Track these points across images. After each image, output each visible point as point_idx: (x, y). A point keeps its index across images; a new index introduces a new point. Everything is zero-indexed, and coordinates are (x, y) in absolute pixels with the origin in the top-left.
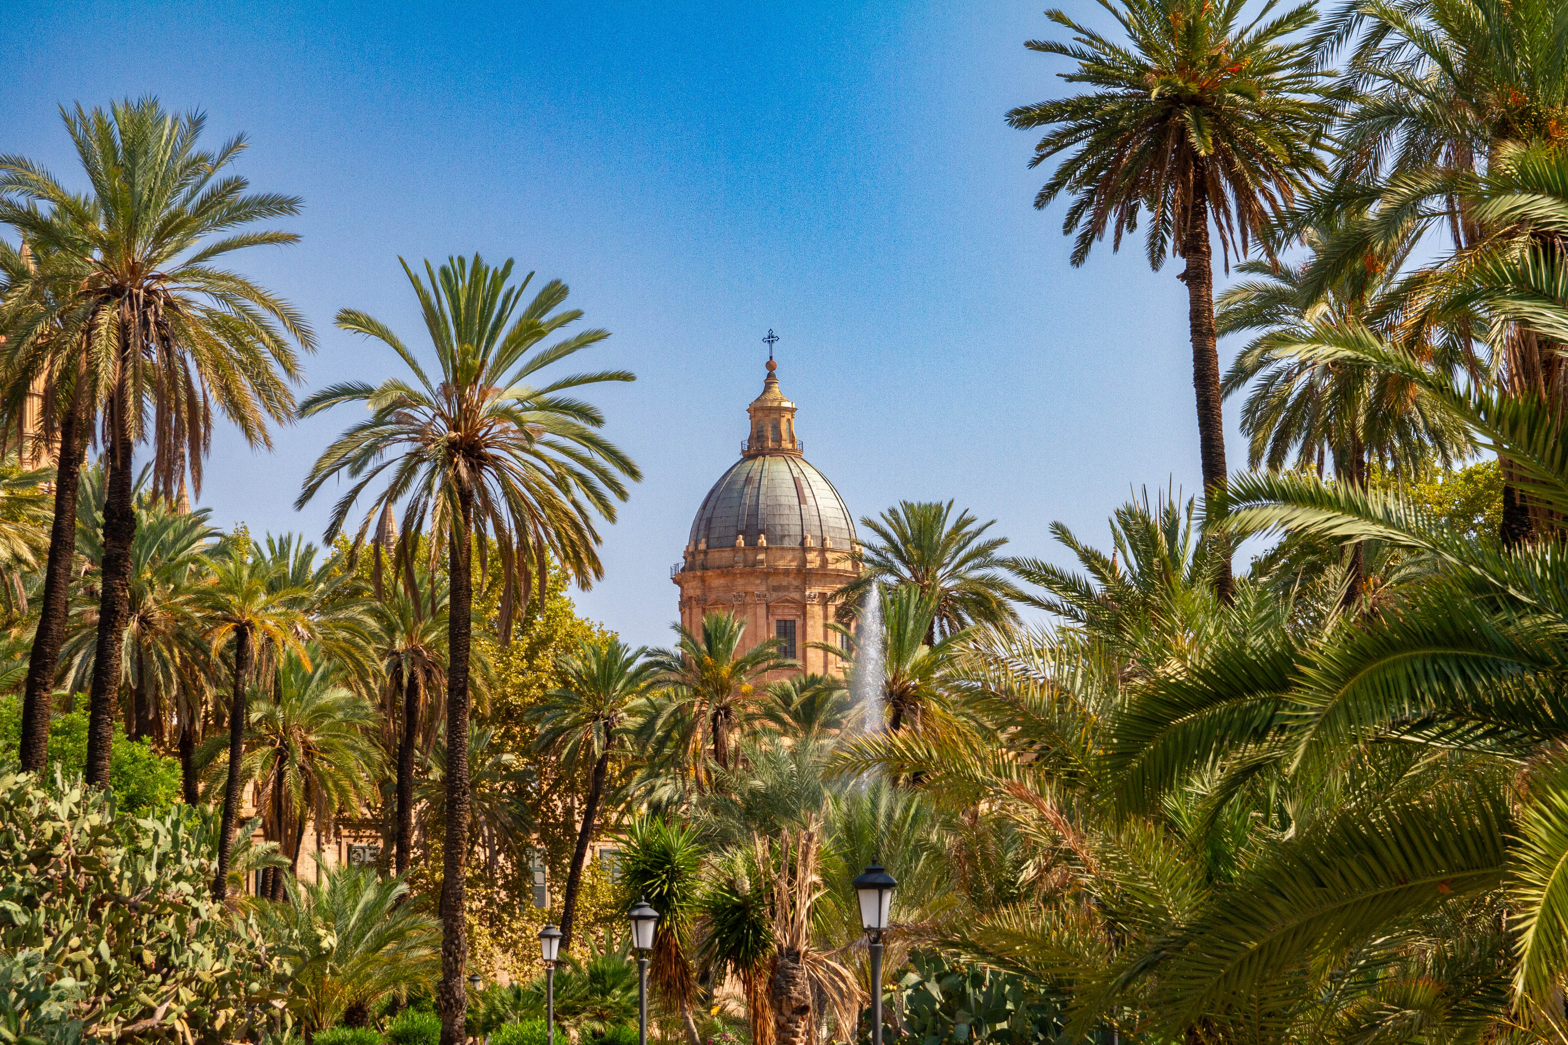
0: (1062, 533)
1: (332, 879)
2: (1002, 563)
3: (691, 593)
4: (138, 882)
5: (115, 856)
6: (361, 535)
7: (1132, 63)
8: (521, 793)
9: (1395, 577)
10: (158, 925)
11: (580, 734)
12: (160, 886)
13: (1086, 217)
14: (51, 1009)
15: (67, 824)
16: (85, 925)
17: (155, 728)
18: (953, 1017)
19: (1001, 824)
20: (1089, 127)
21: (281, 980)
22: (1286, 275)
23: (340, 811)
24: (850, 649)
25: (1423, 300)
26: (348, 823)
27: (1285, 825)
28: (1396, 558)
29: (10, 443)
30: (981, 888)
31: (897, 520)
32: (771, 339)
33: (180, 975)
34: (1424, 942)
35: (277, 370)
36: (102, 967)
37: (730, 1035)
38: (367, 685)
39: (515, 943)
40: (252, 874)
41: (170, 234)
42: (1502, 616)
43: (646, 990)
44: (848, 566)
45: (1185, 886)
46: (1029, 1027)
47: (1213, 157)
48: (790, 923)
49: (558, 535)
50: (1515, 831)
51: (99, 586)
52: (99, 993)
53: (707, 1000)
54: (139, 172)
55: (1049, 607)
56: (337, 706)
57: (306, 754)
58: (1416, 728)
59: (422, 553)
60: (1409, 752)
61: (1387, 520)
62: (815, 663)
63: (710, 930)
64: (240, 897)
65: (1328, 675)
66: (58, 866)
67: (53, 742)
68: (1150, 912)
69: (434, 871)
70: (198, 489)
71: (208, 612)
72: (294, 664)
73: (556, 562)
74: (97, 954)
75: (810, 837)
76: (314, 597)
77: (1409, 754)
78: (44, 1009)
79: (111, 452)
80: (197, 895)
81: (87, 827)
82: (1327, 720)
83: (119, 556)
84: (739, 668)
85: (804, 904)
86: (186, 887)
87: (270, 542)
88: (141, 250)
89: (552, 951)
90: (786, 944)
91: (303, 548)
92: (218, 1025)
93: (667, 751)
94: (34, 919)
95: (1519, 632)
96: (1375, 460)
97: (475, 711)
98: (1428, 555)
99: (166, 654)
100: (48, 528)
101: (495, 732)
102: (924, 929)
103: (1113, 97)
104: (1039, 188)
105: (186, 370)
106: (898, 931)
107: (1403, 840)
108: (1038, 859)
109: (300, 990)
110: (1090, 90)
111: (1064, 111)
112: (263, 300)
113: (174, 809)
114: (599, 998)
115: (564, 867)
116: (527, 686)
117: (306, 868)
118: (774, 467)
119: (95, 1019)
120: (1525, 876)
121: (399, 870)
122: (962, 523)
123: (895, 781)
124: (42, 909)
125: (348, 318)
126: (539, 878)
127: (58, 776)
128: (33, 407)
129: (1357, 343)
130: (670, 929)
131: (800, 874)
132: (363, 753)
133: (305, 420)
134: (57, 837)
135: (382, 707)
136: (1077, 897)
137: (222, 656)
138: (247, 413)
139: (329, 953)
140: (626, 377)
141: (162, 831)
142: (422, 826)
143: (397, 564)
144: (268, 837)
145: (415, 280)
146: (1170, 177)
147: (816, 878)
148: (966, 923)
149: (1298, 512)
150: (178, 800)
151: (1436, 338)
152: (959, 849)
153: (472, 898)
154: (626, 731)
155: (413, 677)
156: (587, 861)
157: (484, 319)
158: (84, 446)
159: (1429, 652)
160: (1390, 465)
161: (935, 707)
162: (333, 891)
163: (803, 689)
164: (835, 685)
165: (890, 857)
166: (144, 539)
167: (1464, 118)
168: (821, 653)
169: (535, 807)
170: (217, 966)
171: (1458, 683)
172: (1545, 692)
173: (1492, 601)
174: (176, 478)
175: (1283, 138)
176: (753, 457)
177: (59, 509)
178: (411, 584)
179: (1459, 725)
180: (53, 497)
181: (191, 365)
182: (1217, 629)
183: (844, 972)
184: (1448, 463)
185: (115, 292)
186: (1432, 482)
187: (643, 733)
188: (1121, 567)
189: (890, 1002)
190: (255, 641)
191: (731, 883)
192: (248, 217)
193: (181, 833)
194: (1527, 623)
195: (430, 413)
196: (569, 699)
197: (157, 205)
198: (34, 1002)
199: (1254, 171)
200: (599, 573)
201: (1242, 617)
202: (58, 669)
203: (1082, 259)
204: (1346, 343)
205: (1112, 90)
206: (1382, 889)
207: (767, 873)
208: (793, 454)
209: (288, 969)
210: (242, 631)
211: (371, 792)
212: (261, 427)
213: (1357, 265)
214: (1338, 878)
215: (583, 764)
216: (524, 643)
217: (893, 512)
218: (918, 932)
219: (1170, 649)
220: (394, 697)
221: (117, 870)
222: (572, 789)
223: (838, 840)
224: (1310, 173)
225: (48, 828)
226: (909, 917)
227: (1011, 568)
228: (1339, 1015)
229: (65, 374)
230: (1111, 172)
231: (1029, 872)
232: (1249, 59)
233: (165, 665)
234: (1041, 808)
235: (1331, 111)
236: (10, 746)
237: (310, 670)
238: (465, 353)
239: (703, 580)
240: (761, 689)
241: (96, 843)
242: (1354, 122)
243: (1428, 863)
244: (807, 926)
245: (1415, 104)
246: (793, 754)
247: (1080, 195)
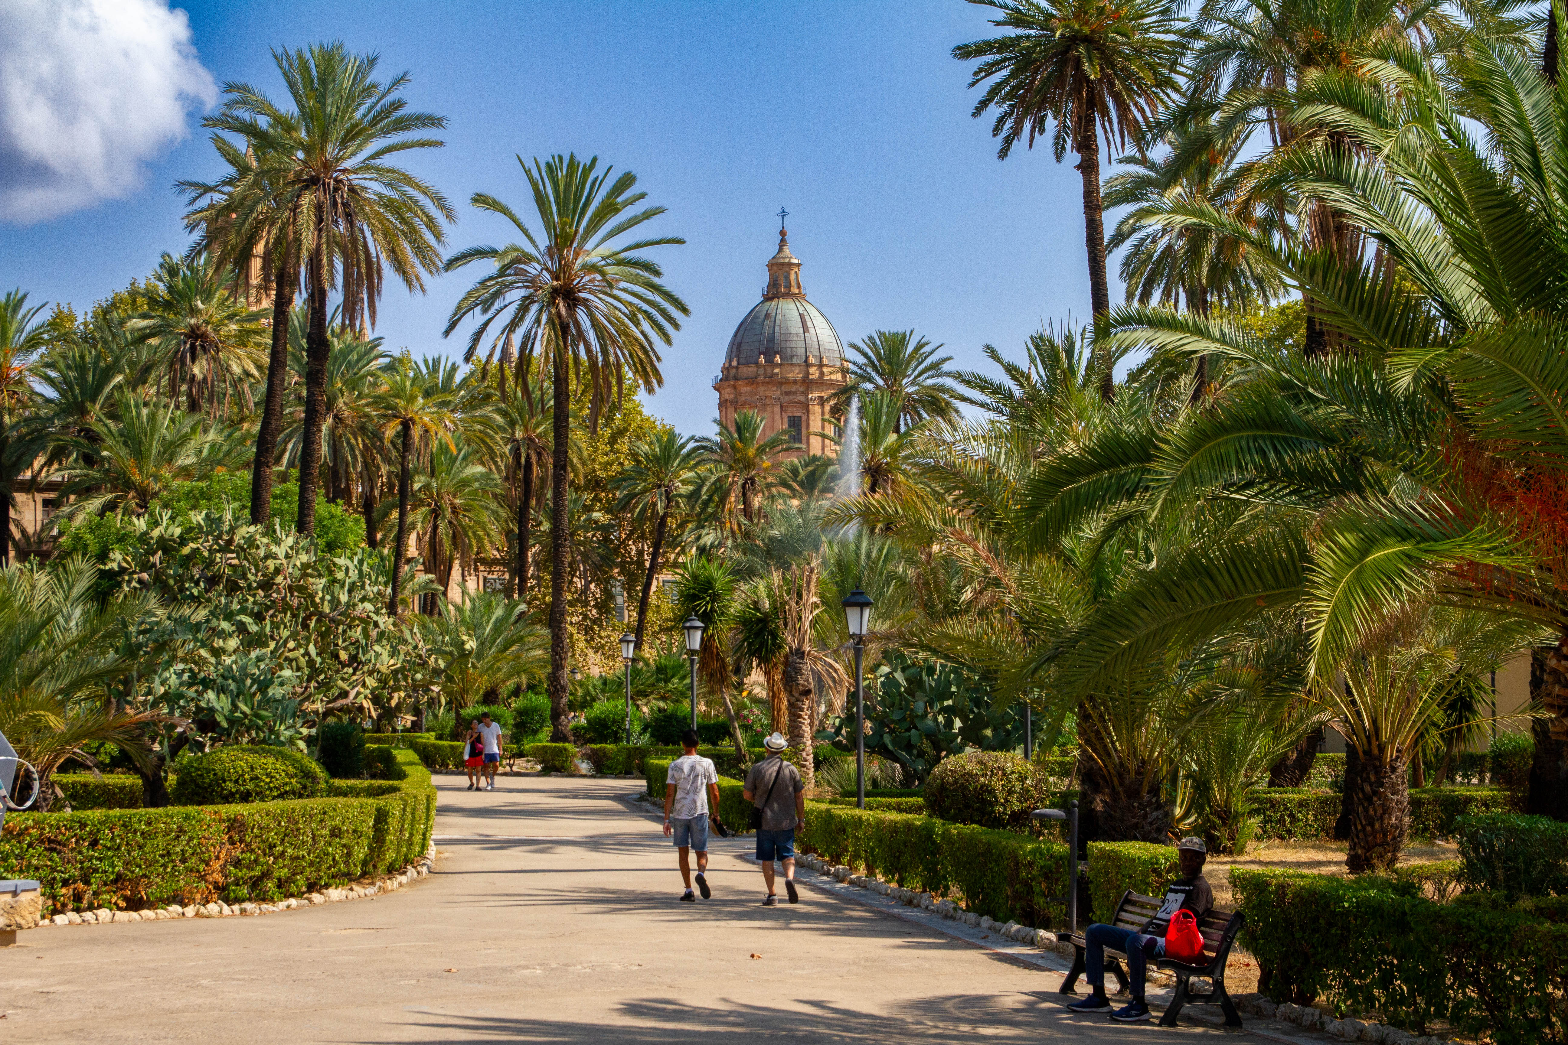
0: (992, 353)
1: (472, 600)
2: (949, 374)
3: (727, 397)
4: (335, 603)
5: (318, 584)
6: (490, 356)
7: (1042, 12)
8: (606, 540)
9: (1229, 383)
10: (349, 633)
11: (648, 498)
12: (351, 605)
13: (1009, 124)
14: (277, 692)
15: (284, 561)
16: (298, 633)
17: (345, 494)
18: (913, 696)
19: (948, 561)
20: (1011, 59)
21: (437, 672)
22: (1152, 166)
23: (478, 553)
24: (840, 436)
25: (1251, 182)
26: (484, 561)
27: (1149, 559)
28: (1230, 370)
29: (240, 291)
30: (933, 606)
31: (874, 344)
32: (783, 214)
33: (366, 668)
34: (1247, 641)
35: (428, 236)
36: (311, 663)
37: (756, 710)
38: (496, 463)
39: (603, 646)
40: (416, 597)
41: (353, 139)
42: (1304, 407)
43: (696, 679)
44: (838, 377)
45: (1078, 603)
46: (967, 703)
47: (1100, 81)
48: (798, 632)
49: (631, 355)
50: (1311, 561)
51: (304, 393)
52: (309, 680)
53: (740, 686)
54: (329, 95)
55: (982, 405)
56: (475, 478)
57: (453, 512)
58: (1241, 489)
59: (534, 369)
60: (1237, 507)
61: (1223, 339)
62: (815, 446)
63: (740, 636)
64: (408, 613)
65: (1179, 450)
66: (278, 591)
67: (274, 504)
68: (1053, 621)
69: (545, 595)
70: (373, 324)
71: (382, 411)
72: (444, 448)
73: (630, 374)
74: (307, 653)
75: (812, 571)
76: (458, 400)
77: (1238, 508)
78: (271, 692)
79: (312, 296)
80: (377, 612)
81: (298, 564)
82: (1178, 483)
83: (318, 371)
84: (761, 450)
85: (808, 618)
86: (369, 606)
87: (426, 361)
88: (331, 150)
89: (629, 651)
90: (795, 646)
91: (449, 365)
92: (393, 703)
93: (710, 510)
94: (263, 629)
95: (1315, 418)
96: (1215, 299)
97: (573, 481)
98: (1253, 366)
99: (353, 441)
100: (268, 351)
101: (587, 497)
102: (892, 635)
103: (1028, 37)
104: (975, 103)
105: (364, 238)
106: (874, 636)
107: (1232, 569)
108: (975, 584)
109: (450, 679)
110: (1012, 32)
111: (992, 48)
112: (418, 186)
113: (359, 551)
114: (662, 684)
115: (637, 592)
116: (611, 464)
117: (454, 593)
118: (785, 307)
119: (307, 699)
120: (1317, 592)
121: (520, 594)
122: (920, 346)
123: (872, 531)
124: (268, 622)
125: (480, 199)
126: (619, 600)
127: (277, 527)
128: (256, 265)
129: (1201, 213)
130: (712, 635)
131: (805, 597)
132: (494, 512)
133: (450, 273)
134: (277, 571)
135: (506, 479)
136: (1002, 612)
137: (392, 442)
138: (408, 269)
139: (471, 652)
140: (679, 241)
141: (351, 567)
142: (536, 563)
143: (516, 377)
144: (427, 571)
145: (528, 172)
146: (1069, 95)
147: (815, 599)
148: (922, 631)
149: (1159, 334)
150: (363, 545)
151: (1259, 211)
152: (919, 577)
153: (572, 614)
154: (681, 496)
155: (528, 457)
156: (653, 588)
157: (577, 200)
158: (293, 293)
159: (1251, 433)
160: (1226, 303)
161: (901, 477)
162: (473, 610)
163: (807, 465)
164: (829, 462)
165: (869, 584)
166: (336, 359)
167: (1280, 51)
168: (819, 439)
169: (616, 550)
170: (392, 662)
171: (1272, 456)
172: (1333, 462)
173: (1296, 396)
174: (358, 314)
175: (1151, 66)
176: (771, 299)
177: (275, 338)
178: (526, 391)
179: (1271, 487)
180: (271, 329)
181: (368, 234)
182: (1101, 420)
183: (836, 666)
184: (1267, 301)
185: (313, 182)
186: (1255, 314)
187: (693, 496)
188: (1034, 377)
189: (869, 687)
190: (416, 432)
191: (755, 603)
192: (407, 128)
193: (365, 568)
194: (1320, 412)
195: (539, 268)
196: (640, 473)
197: (343, 118)
198: (264, 686)
199: (1130, 90)
200: (660, 382)
201: (1119, 412)
202: (276, 452)
203: (1006, 154)
204: (1193, 213)
205: (1028, 32)
206: (1217, 603)
207: (781, 596)
208: (799, 297)
209: (442, 664)
210: (406, 425)
211: (500, 540)
212: (418, 278)
213: (1204, 158)
214: (1186, 596)
215: (650, 519)
216: (608, 432)
217: (871, 338)
218: (888, 637)
219: (1067, 435)
220: (515, 473)
221: (320, 594)
222: (642, 537)
223: (832, 572)
224: (1169, 91)
225: (271, 564)
226: (882, 627)
227: (955, 378)
228: (1187, 693)
229: (278, 241)
230: (1027, 91)
231: (968, 594)
232: (1126, 9)
233: (352, 449)
234: (975, 548)
235: (1184, 47)
236: (244, 507)
237: (455, 452)
238: (564, 225)
239: (735, 387)
240: (777, 465)
241: (305, 575)
242: (1201, 54)
243: (1248, 583)
244: (810, 633)
245: (1245, 41)
246: (801, 511)
247: (1005, 108)
